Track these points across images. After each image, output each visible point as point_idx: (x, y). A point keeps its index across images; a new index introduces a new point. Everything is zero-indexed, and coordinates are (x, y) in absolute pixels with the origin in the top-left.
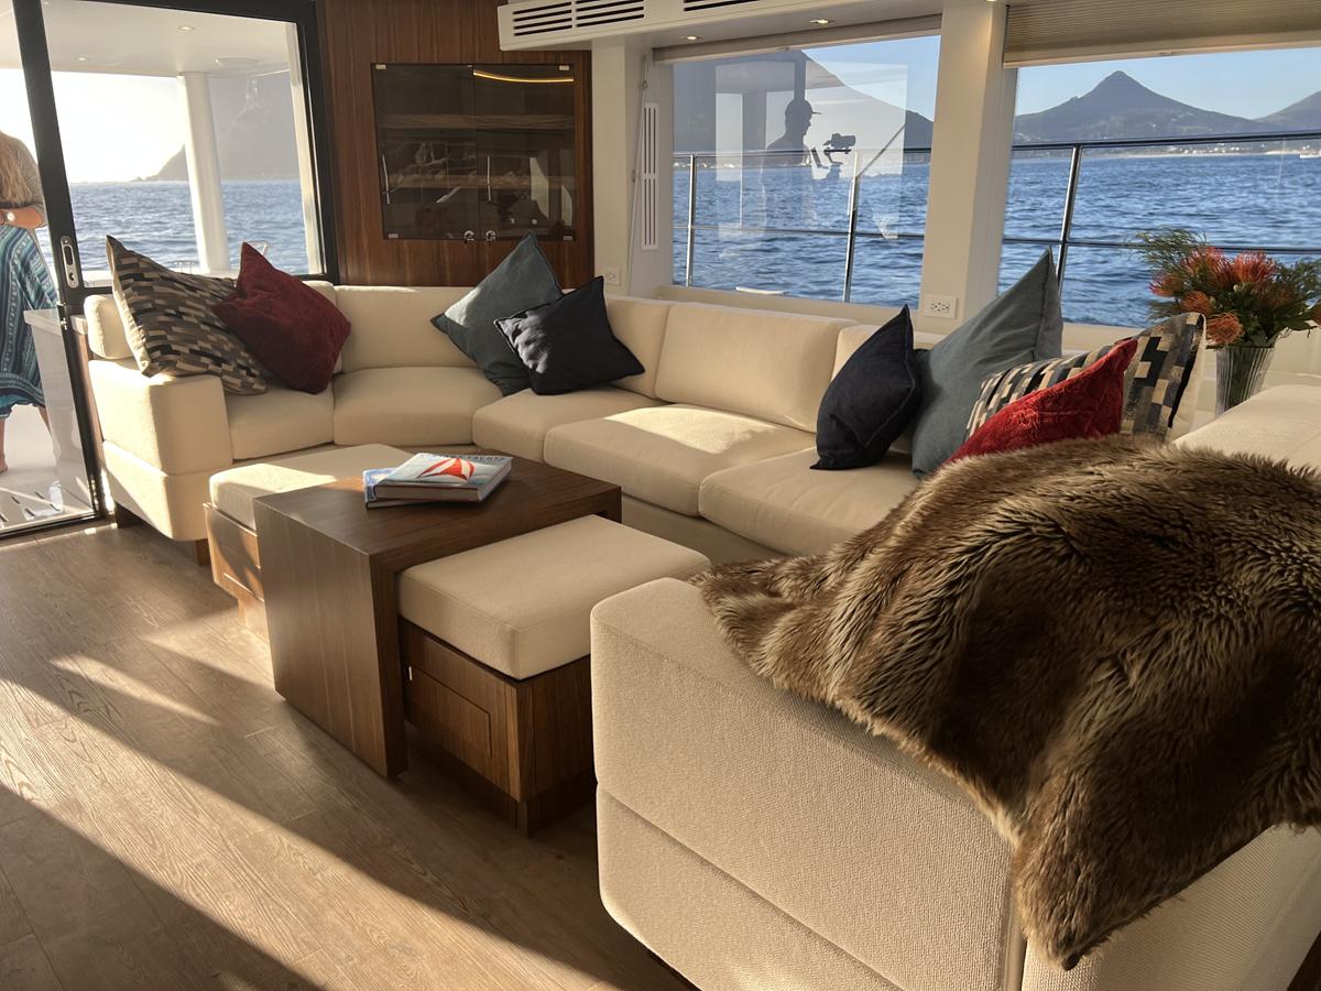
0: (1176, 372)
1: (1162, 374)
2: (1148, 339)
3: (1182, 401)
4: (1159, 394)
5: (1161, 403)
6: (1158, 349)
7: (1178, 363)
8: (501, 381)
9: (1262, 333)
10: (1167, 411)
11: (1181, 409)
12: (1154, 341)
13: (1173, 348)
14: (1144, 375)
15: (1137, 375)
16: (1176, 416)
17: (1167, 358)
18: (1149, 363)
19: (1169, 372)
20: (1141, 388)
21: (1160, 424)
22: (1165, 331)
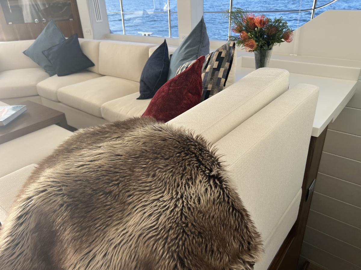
0: (227, 65)
1: (222, 66)
2: (218, 52)
3: (229, 75)
4: (221, 74)
5: (221, 77)
6: (221, 56)
7: (227, 62)
8: (49, 72)
9: (266, 45)
10: (223, 80)
11: (229, 79)
12: (220, 53)
13: (226, 56)
14: (216, 67)
15: (214, 67)
16: (227, 82)
17: (224, 60)
18: (218, 62)
19: (224, 65)
20: (215, 72)
21: (221, 85)
22: (223, 49)
